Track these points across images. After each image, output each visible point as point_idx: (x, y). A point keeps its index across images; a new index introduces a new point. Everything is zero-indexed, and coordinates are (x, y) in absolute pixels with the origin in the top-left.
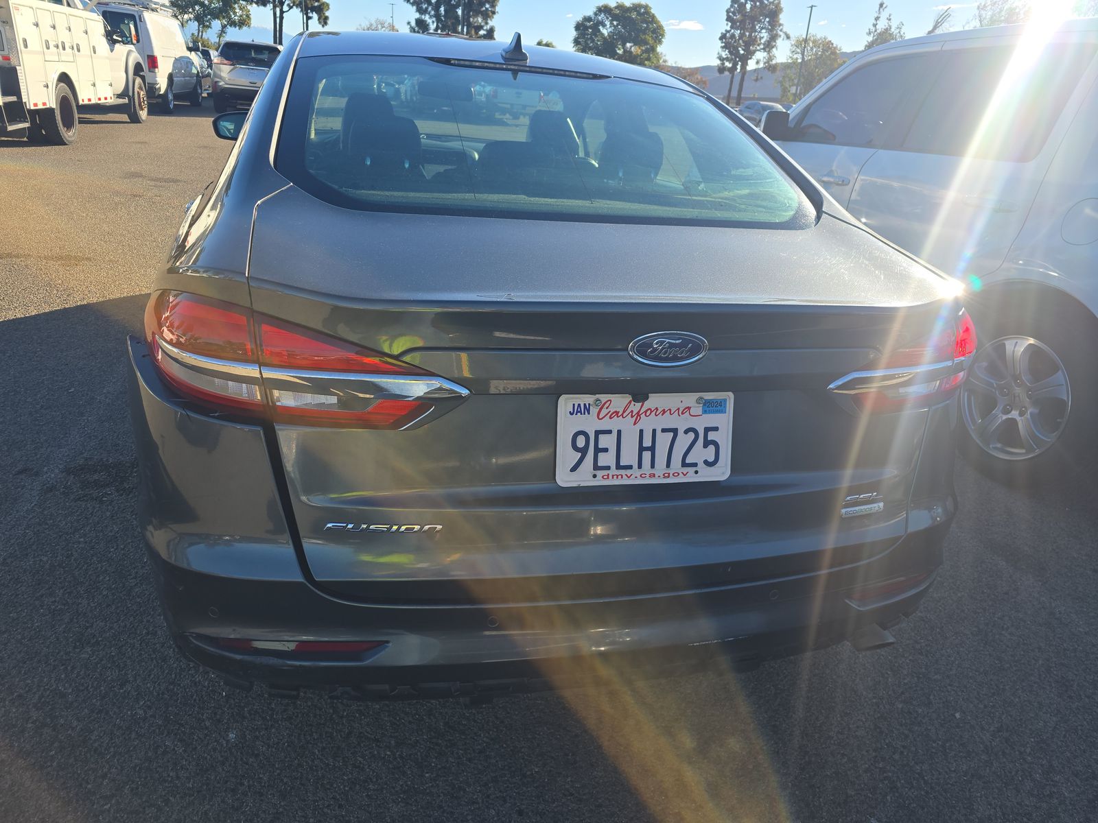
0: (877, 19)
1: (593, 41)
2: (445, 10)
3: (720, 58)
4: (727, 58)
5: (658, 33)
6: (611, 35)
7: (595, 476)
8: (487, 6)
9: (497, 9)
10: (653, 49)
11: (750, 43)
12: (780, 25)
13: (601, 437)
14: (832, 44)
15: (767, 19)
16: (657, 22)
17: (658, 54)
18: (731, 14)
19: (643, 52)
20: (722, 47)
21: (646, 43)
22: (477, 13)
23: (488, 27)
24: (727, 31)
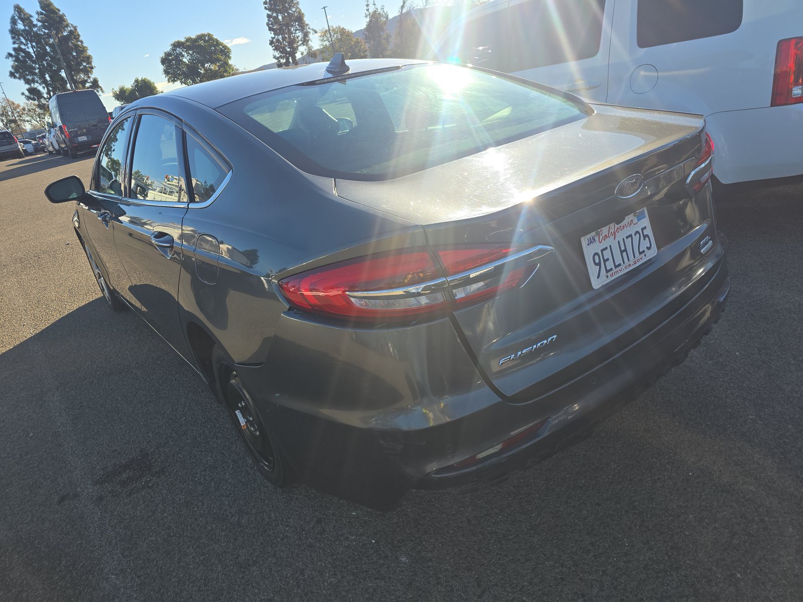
0: (367, 5)
1: (179, 69)
2: (50, 77)
3: (275, 57)
4: (280, 56)
5: (225, 52)
6: (192, 60)
7: (607, 277)
8: (84, 64)
9: (93, 64)
10: (226, 63)
11: (292, 42)
12: (307, 25)
13: (604, 252)
14: (345, 30)
15: (297, 23)
16: (221, 44)
17: (231, 65)
18: (270, 26)
19: (220, 67)
20: (274, 50)
21: (219, 60)
22: (78, 71)
23: (92, 80)
24: (273, 38)
